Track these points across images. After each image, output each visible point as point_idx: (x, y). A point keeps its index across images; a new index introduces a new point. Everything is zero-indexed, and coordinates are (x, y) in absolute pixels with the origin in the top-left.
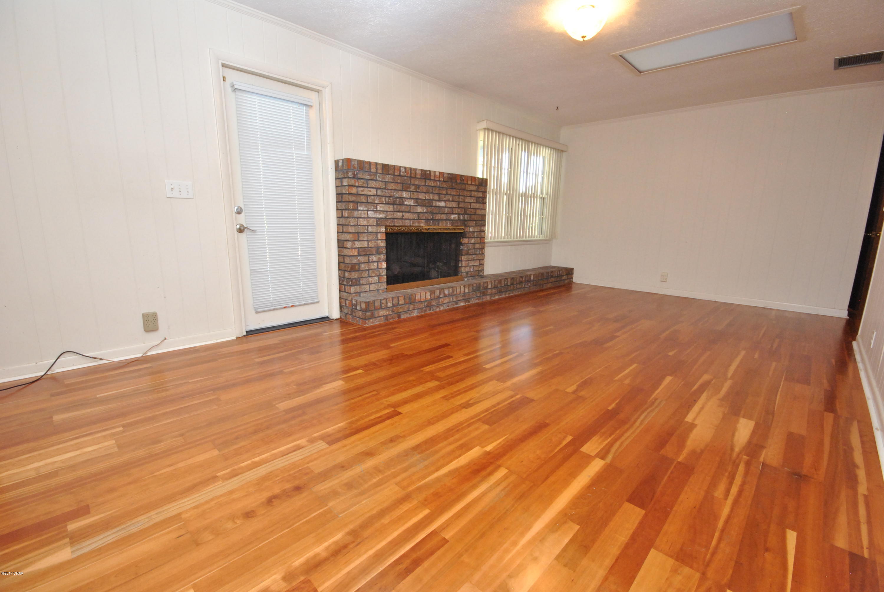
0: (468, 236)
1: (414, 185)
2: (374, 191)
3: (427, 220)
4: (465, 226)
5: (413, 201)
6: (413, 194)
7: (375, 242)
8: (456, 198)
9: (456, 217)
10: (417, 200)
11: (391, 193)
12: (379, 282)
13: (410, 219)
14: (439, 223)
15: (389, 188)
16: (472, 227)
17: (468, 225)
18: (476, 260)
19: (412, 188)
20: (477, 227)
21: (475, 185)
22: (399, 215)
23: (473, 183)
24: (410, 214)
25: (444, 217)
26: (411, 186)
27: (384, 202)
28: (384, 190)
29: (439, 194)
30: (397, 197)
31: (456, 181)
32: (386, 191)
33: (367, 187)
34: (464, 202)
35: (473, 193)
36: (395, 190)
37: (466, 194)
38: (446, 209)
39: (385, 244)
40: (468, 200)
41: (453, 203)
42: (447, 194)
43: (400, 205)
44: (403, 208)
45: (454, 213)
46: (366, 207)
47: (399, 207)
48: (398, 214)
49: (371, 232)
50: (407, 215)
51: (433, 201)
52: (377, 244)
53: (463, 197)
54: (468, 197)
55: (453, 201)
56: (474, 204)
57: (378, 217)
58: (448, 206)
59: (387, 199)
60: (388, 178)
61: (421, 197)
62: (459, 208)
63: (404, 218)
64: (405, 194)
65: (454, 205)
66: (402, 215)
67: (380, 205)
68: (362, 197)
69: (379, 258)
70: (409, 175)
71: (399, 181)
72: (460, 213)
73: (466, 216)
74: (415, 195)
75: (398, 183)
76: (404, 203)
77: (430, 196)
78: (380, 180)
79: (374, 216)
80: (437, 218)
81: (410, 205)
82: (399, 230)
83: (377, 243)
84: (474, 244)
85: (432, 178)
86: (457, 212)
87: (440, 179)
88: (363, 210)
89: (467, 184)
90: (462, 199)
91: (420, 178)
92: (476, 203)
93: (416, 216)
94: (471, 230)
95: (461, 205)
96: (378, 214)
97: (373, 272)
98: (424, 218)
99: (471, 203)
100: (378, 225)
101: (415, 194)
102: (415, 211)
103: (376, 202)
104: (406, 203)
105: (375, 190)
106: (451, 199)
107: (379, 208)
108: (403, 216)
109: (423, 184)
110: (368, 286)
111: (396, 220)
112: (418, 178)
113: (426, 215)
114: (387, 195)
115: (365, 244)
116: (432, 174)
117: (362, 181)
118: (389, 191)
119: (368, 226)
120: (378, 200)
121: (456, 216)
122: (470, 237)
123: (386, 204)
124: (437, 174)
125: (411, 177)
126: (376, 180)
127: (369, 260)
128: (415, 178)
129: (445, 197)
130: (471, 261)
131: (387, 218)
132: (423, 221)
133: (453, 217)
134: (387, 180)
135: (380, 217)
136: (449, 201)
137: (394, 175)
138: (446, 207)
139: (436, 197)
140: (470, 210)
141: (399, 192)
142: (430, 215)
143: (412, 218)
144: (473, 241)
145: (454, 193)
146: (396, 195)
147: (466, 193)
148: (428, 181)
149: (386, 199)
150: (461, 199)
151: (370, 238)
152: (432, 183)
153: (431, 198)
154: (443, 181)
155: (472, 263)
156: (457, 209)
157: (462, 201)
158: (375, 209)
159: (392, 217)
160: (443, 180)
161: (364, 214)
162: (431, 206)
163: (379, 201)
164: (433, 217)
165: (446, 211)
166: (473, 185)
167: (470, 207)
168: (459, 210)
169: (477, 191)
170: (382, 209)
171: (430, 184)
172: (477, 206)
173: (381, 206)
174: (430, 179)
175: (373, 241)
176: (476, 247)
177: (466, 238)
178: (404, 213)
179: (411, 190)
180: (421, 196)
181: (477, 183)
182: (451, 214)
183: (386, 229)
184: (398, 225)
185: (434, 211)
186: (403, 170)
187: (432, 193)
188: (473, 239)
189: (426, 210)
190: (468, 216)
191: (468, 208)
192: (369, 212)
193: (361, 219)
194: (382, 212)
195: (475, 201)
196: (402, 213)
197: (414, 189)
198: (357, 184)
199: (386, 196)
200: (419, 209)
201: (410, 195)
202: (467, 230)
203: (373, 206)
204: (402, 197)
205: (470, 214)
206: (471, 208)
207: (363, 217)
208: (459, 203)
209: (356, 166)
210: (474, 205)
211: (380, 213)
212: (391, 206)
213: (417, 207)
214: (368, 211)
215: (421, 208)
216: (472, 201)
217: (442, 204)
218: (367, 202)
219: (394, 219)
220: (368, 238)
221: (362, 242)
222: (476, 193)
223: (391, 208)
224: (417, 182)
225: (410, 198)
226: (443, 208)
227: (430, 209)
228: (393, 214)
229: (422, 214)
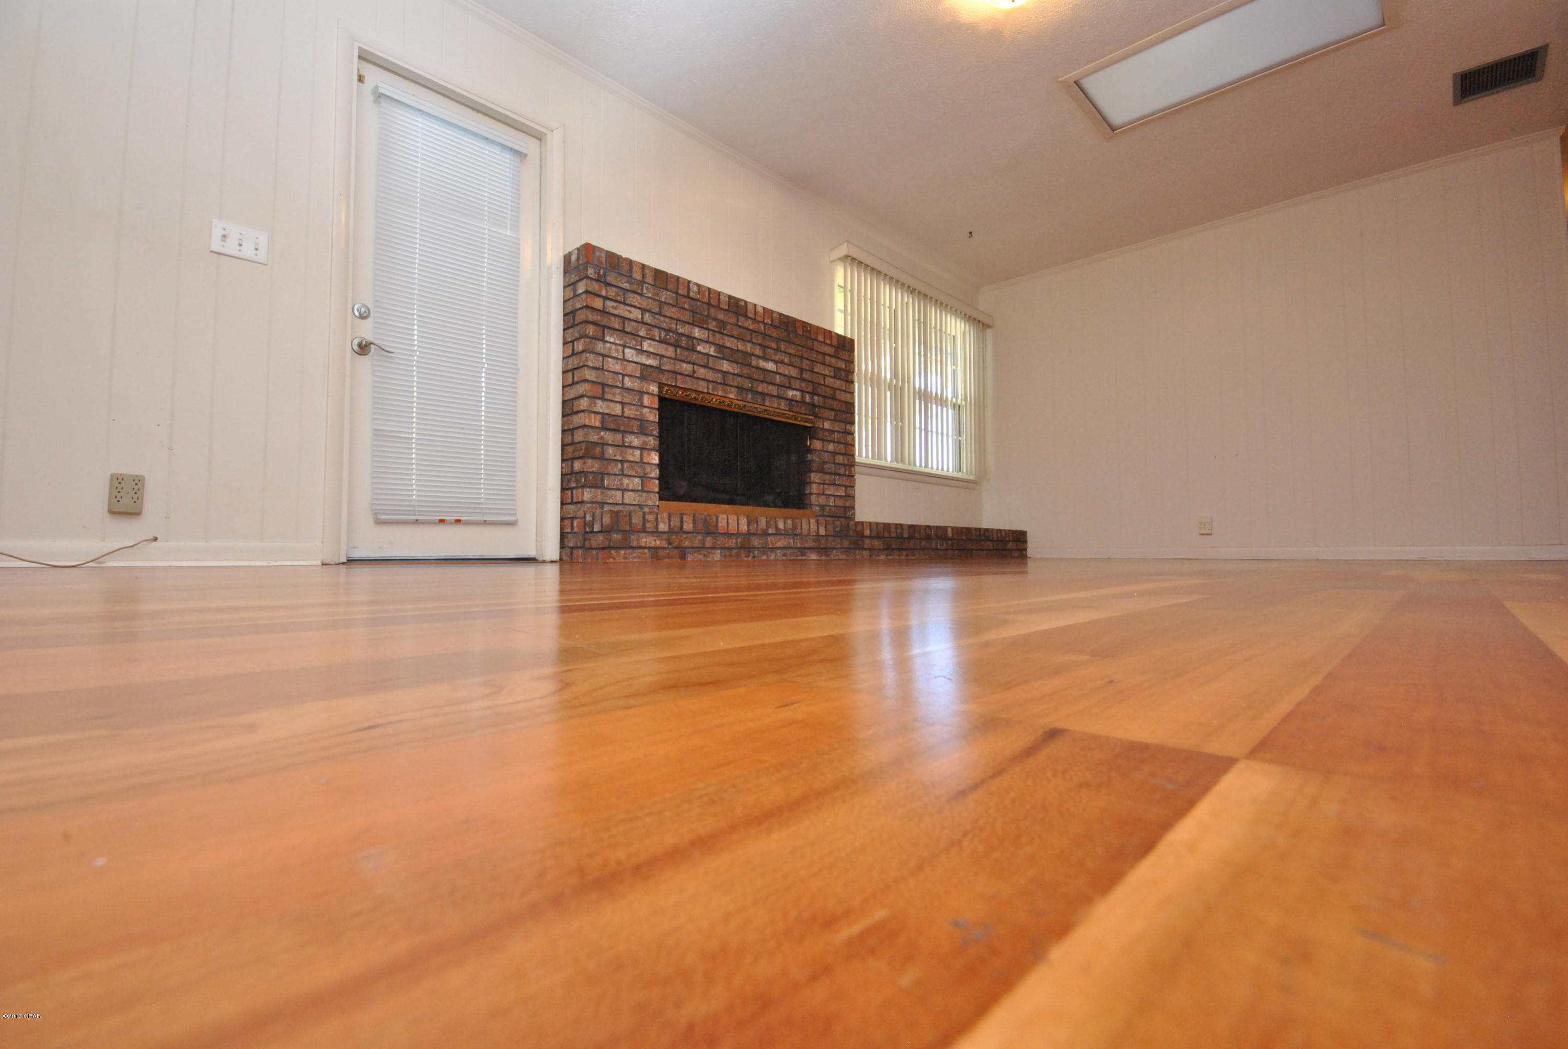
0: (821, 435)
1: (715, 319)
2: (636, 314)
3: (740, 389)
4: (816, 416)
5: (712, 349)
6: (714, 335)
7: (637, 410)
8: (796, 361)
9: (796, 396)
10: (720, 348)
11: (671, 324)
12: (642, 491)
13: (708, 381)
14: (764, 400)
15: (667, 313)
16: (829, 422)
17: (820, 415)
18: (839, 485)
19: (712, 325)
20: (837, 424)
21: (831, 345)
22: (686, 368)
23: (828, 341)
24: (707, 370)
25: (773, 390)
26: (710, 320)
27: (657, 338)
28: (657, 316)
29: (764, 347)
30: (683, 335)
31: (796, 331)
32: (662, 319)
33: (624, 303)
34: (812, 371)
35: (828, 359)
36: (678, 320)
37: (816, 358)
38: (778, 377)
39: (657, 416)
40: (818, 368)
41: (790, 368)
42: (777, 350)
43: (686, 349)
44: (694, 357)
45: (793, 387)
46: (621, 339)
47: (686, 353)
48: (685, 365)
49: (630, 388)
50: (701, 372)
51: (753, 357)
52: (642, 414)
53: (808, 362)
54: (818, 365)
55: (790, 365)
56: (832, 380)
57: (644, 363)
58: (780, 371)
59: (663, 334)
60: (665, 296)
61: (728, 345)
62: (802, 380)
63: (695, 375)
64: (697, 333)
65: (794, 372)
66: (691, 369)
67: (649, 342)
68: (613, 319)
69: (645, 443)
70: (706, 300)
71: (686, 306)
72: (804, 389)
73: (816, 397)
74: (718, 338)
75: (683, 308)
76: (696, 348)
77: (746, 345)
78: (650, 295)
79: (635, 360)
80: (760, 389)
81: (708, 355)
82: (686, 395)
83: (641, 412)
84: (834, 453)
85: (751, 315)
86: (798, 387)
87: (766, 321)
88: (614, 343)
89: (816, 340)
90: (807, 365)
91: (728, 310)
92: (834, 377)
93: (719, 377)
94: (827, 425)
95: (806, 375)
96: (644, 356)
97: (632, 468)
98: (736, 384)
99: (825, 376)
100: (643, 378)
101: (718, 336)
102: (717, 368)
103: (641, 334)
104: (699, 348)
105: (639, 311)
106: (786, 360)
107: (646, 346)
108: (694, 372)
109: (733, 320)
110: (619, 493)
111: (679, 377)
112: (722, 309)
113: (739, 379)
114: (662, 326)
115: (617, 409)
116: (750, 307)
117: (614, 289)
118: (667, 320)
119: (623, 375)
120: (645, 332)
121: (798, 393)
122: (825, 439)
123: (660, 341)
124: (760, 310)
125: (709, 304)
126: (641, 295)
127: (623, 441)
128: (718, 307)
129: (775, 354)
130: (830, 487)
131: (663, 368)
132: (733, 389)
133: (791, 393)
134: (663, 300)
135: (648, 363)
136: (782, 362)
137: (677, 293)
138: (777, 373)
139: (758, 351)
140: (823, 387)
141: (687, 326)
142: (747, 381)
143: (711, 379)
144: (831, 447)
145: (793, 352)
146: (681, 330)
147: (815, 356)
148: (742, 319)
149: (660, 333)
150: (806, 364)
151: (626, 400)
152: (749, 324)
153: (749, 349)
154: (771, 325)
155: (831, 491)
156: (798, 381)
157: (807, 368)
158: (639, 348)
159: (672, 369)
160: (770, 323)
161: (617, 351)
162: (749, 365)
163: (647, 334)
164: (752, 386)
165: (778, 380)
166: (827, 344)
167: (823, 383)
168: (803, 385)
169: (835, 356)
170: (651, 350)
171: (746, 325)
172: (835, 383)
173: (650, 344)
174: (746, 316)
175: (632, 407)
176: (837, 461)
177: (817, 439)
178: (696, 367)
179: (710, 327)
180: (730, 343)
181: (835, 342)
182: (787, 387)
183: (659, 388)
184: (683, 386)
185: (756, 377)
186: (695, 289)
187: (750, 341)
188: (832, 444)
189: (738, 369)
190: (821, 399)
191: (820, 384)
192: (627, 350)
193: (610, 360)
194: (652, 355)
195: (832, 374)
196: (691, 366)
197: (716, 327)
198: (604, 293)
199: (660, 328)
200: (726, 366)
201: (708, 336)
202: (819, 424)
203: (635, 339)
204: (692, 336)
205: (825, 397)
206: (824, 385)
207: (614, 355)
208: (802, 370)
209: (603, 260)
210: (829, 381)
211: (648, 357)
212: (671, 349)
213: (722, 361)
214: (624, 346)
215: (730, 366)
216: (827, 373)
217: (770, 366)
218: (623, 331)
219: (675, 372)
220: (622, 399)
221: (612, 405)
222: (833, 360)
223: (670, 352)
224: (721, 316)
225: (707, 342)
226: (771, 374)
227: (746, 371)
228: (675, 364)
229: (731, 376)
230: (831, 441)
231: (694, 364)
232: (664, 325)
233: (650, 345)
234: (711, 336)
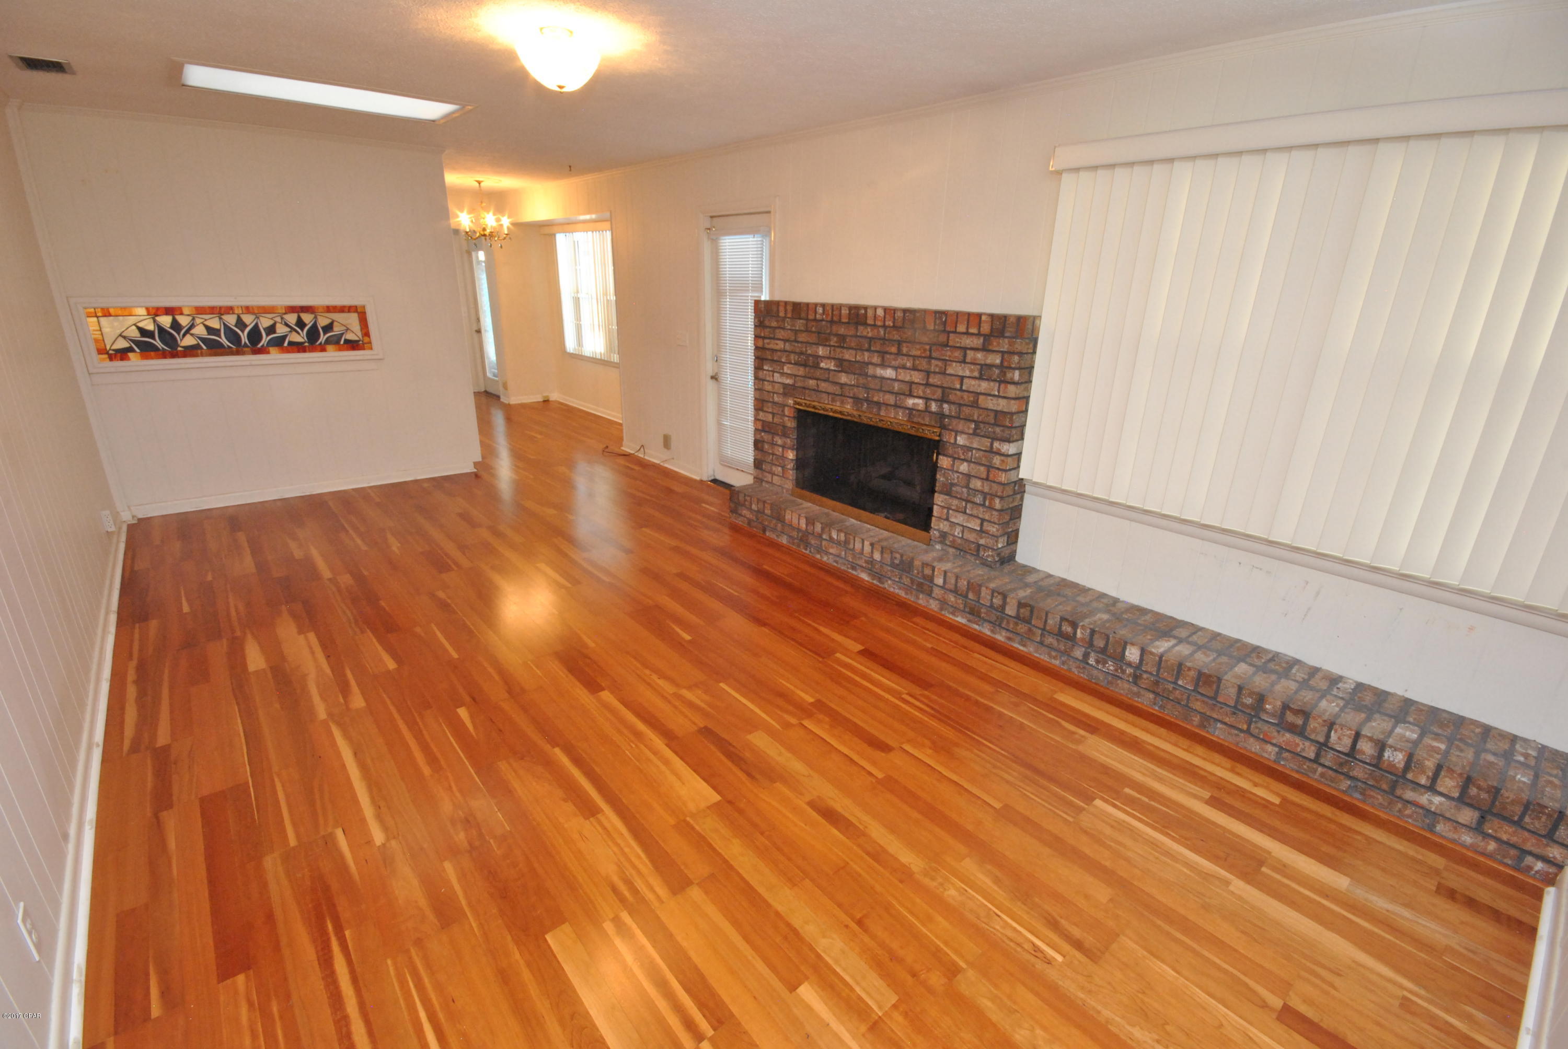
0: (950, 451)
1: (836, 335)
2: (780, 345)
3: (857, 400)
4: (944, 428)
5: (834, 363)
6: (835, 350)
8: (923, 364)
9: (918, 404)
10: (840, 362)
11: (802, 348)
14: (879, 409)
15: (800, 339)
16: (964, 436)
17: (950, 427)
19: (834, 341)
20: (977, 439)
21: (979, 334)
22: (812, 383)
23: (973, 330)
24: (827, 384)
25: (891, 399)
26: (832, 337)
27: (792, 362)
28: (794, 344)
29: (882, 354)
30: (810, 355)
31: (924, 327)
32: (796, 345)
33: (774, 338)
34: (944, 373)
35: (970, 354)
36: (807, 343)
37: (950, 356)
38: (896, 384)
39: (793, 423)
40: (955, 369)
41: (912, 372)
42: (899, 353)
43: (813, 367)
44: (818, 373)
45: (915, 394)
46: (771, 366)
47: (813, 371)
49: (777, 402)
50: (823, 386)
51: (870, 366)
52: (784, 422)
53: (939, 363)
54: (954, 364)
55: (914, 369)
56: (973, 382)
57: (784, 382)
58: (900, 378)
59: (797, 357)
60: (800, 324)
62: (927, 385)
63: (819, 389)
64: (821, 351)
65: (917, 377)
66: (814, 385)
67: (788, 365)
68: (768, 352)
69: (785, 443)
70: (829, 319)
71: (813, 329)
72: (930, 396)
73: (946, 406)
74: (839, 353)
75: (811, 332)
76: (820, 365)
77: (863, 354)
78: (789, 327)
79: (780, 381)
80: (875, 399)
81: (828, 369)
82: (813, 407)
83: (786, 420)
84: (968, 476)
85: (870, 321)
86: (921, 394)
87: (887, 323)
88: (768, 370)
89: (955, 332)
90: (937, 366)
91: (848, 323)
92: (980, 378)
93: (837, 390)
94: (961, 440)
95: (934, 380)
96: (785, 377)
97: (777, 459)
98: (851, 395)
99: (962, 378)
100: (785, 394)
101: (838, 350)
102: (836, 381)
103: (783, 360)
104: (822, 365)
105: (782, 342)
106: (909, 365)
107: (786, 369)
108: (818, 386)
109: (852, 333)
110: (770, 476)
112: (843, 323)
113: (855, 389)
114: (796, 351)
115: (769, 418)
116: (870, 313)
117: (768, 330)
118: (799, 345)
119: (774, 393)
120: (786, 358)
121: (920, 401)
122: (956, 456)
123: (795, 364)
125: (832, 322)
126: (783, 329)
127: (772, 440)
128: (840, 322)
129: (895, 360)
130: (956, 514)
131: (796, 385)
132: (850, 400)
133: (911, 402)
134: (797, 328)
135: (787, 383)
136: (904, 367)
137: (807, 319)
138: (896, 380)
139: (876, 359)
140: (958, 393)
141: (814, 346)
142: (863, 391)
143: (831, 392)
144: (964, 467)
145: (918, 353)
146: (809, 352)
147: (949, 353)
148: (861, 328)
150: (935, 365)
151: (775, 411)
152: (869, 332)
153: (866, 359)
154: (894, 326)
155: (959, 519)
156: (922, 387)
157: (937, 370)
158: (782, 371)
159: (802, 386)
160: (892, 324)
161: (769, 376)
162: (866, 375)
163: (786, 360)
164: (868, 396)
165: (896, 388)
166: (973, 334)
167: (958, 386)
168: (928, 391)
169: (985, 349)
170: (789, 372)
171: (865, 334)
172: (979, 386)
174: (865, 324)
175: (778, 416)
176: (972, 486)
177: (946, 456)
178: (819, 382)
179: (832, 343)
180: (848, 355)
181: (986, 328)
182: (909, 395)
183: (793, 401)
184: (810, 399)
185: (872, 386)
186: (820, 310)
187: (868, 350)
188: (965, 464)
189: (855, 380)
191: (955, 389)
192: (776, 374)
193: (767, 382)
194: (789, 376)
195: (976, 374)
196: (815, 381)
197: (836, 342)
198: (762, 335)
199: (795, 353)
200: (844, 378)
201: (828, 353)
202: (948, 437)
203: (779, 365)
204: (818, 354)
205: (960, 405)
206: (961, 390)
207: (769, 379)
208: (928, 373)
209: (763, 309)
210: (969, 384)
211: (787, 378)
212: (802, 369)
213: (840, 374)
214: (773, 372)
215: (850, 377)
216: (968, 373)
217: (889, 373)
218: (773, 360)
219: (804, 388)
221: (767, 414)
222: (979, 355)
223: (801, 371)
224: (842, 331)
225: (828, 358)
226: (889, 381)
227: (862, 381)
228: (804, 381)
229: (847, 388)
230: (965, 460)
231: (817, 379)
232: (798, 350)
233: (788, 368)
234: (832, 352)
